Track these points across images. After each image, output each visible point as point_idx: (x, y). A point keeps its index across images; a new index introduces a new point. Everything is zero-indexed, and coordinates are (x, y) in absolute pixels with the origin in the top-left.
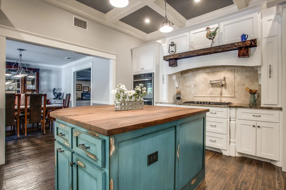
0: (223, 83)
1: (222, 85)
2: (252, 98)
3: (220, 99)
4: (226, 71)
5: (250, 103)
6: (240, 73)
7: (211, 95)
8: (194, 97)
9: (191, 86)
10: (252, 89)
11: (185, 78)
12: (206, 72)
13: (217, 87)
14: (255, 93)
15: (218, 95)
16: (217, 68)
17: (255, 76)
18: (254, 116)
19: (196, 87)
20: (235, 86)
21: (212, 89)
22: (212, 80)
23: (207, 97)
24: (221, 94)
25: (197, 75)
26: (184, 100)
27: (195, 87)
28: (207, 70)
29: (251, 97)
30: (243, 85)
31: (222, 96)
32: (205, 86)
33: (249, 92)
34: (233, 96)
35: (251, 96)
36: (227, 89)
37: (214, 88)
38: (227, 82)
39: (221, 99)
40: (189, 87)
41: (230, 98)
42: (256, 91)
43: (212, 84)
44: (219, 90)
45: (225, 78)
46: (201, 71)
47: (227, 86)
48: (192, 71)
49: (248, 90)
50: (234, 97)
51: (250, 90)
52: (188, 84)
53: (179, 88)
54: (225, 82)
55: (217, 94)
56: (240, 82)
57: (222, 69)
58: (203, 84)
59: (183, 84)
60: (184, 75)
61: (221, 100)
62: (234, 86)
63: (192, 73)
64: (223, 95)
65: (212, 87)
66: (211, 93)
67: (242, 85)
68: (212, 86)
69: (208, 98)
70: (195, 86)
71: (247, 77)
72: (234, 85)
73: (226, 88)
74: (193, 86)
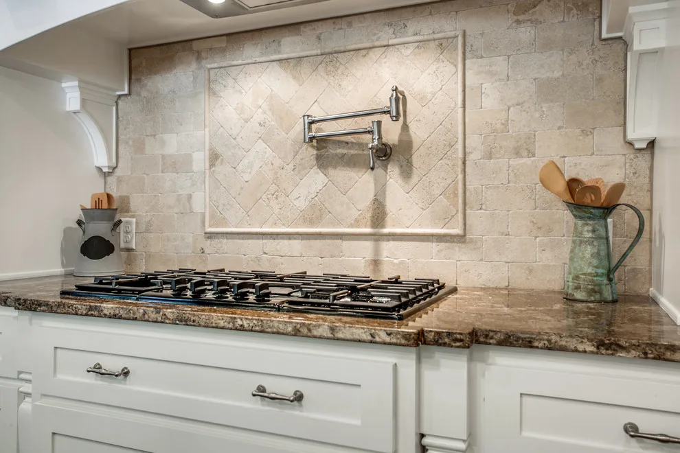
0: (392, 132)
1: (384, 153)
2: (589, 251)
3: (369, 256)
4: (408, 51)
5: (577, 288)
6: (500, 64)
7: (312, 223)
8: (210, 236)
9: (190, 156)
10: (586, 177)
11: (151, 106)
12: (280, 60)
13: (351, 162)
14: (608, 209)
15: (357, 223)
16: (350, 25)
17: (600, 80)
18: (632, 431)
19: (219, 168)
20: (470, 159)
21: (317, 179)
22: (317, 113)
23: (290, 236)
24: (379, 215)
25: (230, 82)
26: (149, 257)
27: (212, 165)
28: (291, 46)
29: (579, 242)
30: (524, 148)
31: (386, 231)
32: (278, 162)
33: (568, 197)
34: (457, 231)
35: (577, 233)
36: (415, 179)
37: (331, 171)
38: (418, 132)
39: (377, 251)
40: (178, 165)
41: (434, 247)
42: (618, 189)
43: (320, 143)
44: (362, 183)
45: (399, 98)
46: (251, 52)
47: (415, 160)
48: (199, 53)
49: (561, 186)
50: (461, 239)
51: (573, 184)
52: (173, 144)
53: (118, 172)
54: (405, 127)
55: (355, 214)
56: (499, 126)
57: (386, 35)
58: (261, 145)
59: (139, 147)
60: (145, 81)
61: (376, 263)
62: (460, 155)
63: (194, 65)
64: (388, 219)
65: (323, 162)
66: (316, 212)
67: (517, 153)
68: (318, 158)
69: (296, 245)
70: (214, 158)
71: (547, 91)
72: (460, 146)
73: (407, 171)
74: (200, 160)
